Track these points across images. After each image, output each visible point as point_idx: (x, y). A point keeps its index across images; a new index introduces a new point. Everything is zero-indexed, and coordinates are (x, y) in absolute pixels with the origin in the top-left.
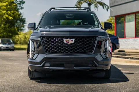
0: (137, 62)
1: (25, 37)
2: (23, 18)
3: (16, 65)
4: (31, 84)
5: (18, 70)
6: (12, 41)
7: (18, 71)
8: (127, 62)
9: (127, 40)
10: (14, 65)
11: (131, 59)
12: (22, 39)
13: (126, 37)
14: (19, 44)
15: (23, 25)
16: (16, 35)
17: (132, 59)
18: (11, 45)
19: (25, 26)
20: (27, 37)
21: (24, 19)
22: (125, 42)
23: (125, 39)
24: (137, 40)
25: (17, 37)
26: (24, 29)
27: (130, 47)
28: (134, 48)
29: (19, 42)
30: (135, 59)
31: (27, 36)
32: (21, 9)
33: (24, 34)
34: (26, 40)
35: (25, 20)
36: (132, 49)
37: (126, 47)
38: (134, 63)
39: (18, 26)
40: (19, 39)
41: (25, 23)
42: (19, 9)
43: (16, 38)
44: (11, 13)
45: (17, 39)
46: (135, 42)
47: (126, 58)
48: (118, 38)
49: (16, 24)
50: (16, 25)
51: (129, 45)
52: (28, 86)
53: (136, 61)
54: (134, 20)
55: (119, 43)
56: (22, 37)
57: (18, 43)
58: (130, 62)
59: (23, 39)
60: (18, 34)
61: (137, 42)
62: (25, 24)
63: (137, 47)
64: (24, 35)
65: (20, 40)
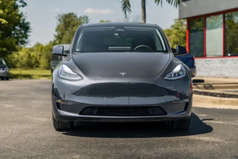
0: (233, 103)
1: (30, 55)
2: (26, 21)
3: (7, 108)
4: (33, 149)
5: (10, 119)
6: (6, 62)
7: (9, 121)
8: (214, 103)
9: (209, 61)
10: (4, 108)
11: (221, 97)
12: (25, 59)
13: (208, 56)
14: (18, 68)
15: (25, 33)
16: (14, 52)
17: (223, 97)
18: (3, 70)
19: (29, 35)
20: (33, 56)
21: (28, 23)
22: (206, 65)
23: (206, 59)
24: (226, 60)
25: (15, 55)
26: (26, 40)
27: (213, 73)
28: (222, 75)
29: (18, 65)
30: (228, 97)
31: (32, 54)
32: (23, 6)
33: (27, 50)
34: (31, 60)
35: (28, 25)
36: (218, 78)
37: (207, 74)
38: (227, 104)
39: (16, 36)
40: (19, 58)
41: (29, 30)
42: (20, 7)
43: (14, 58)
44: (4, 12)
45: (16, 59)
46: (224, 65)
47: (212, 95)
48: (194, 57)
49: (13, 32)
50: (14, 34)
51: (212, 70)
52: (26, 154)
53: (232, 101)
54: (222, 25)
55: (195, 67)
56: (24, 56)
57: (16, 65)
58: (220, 102)
59: (27, 60)
60: (16, 50)
61: (226, 65)
62: (28, 32)
63: (226, 74)
64: (27, 52)
65: (20, 60)
